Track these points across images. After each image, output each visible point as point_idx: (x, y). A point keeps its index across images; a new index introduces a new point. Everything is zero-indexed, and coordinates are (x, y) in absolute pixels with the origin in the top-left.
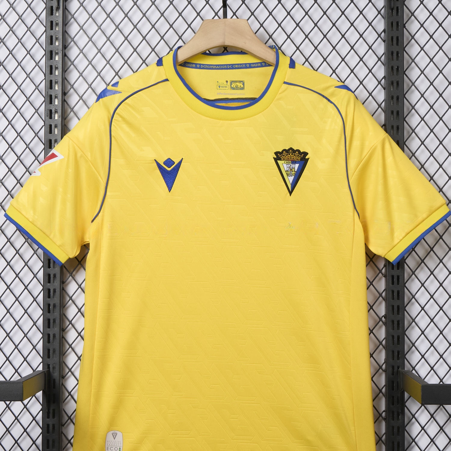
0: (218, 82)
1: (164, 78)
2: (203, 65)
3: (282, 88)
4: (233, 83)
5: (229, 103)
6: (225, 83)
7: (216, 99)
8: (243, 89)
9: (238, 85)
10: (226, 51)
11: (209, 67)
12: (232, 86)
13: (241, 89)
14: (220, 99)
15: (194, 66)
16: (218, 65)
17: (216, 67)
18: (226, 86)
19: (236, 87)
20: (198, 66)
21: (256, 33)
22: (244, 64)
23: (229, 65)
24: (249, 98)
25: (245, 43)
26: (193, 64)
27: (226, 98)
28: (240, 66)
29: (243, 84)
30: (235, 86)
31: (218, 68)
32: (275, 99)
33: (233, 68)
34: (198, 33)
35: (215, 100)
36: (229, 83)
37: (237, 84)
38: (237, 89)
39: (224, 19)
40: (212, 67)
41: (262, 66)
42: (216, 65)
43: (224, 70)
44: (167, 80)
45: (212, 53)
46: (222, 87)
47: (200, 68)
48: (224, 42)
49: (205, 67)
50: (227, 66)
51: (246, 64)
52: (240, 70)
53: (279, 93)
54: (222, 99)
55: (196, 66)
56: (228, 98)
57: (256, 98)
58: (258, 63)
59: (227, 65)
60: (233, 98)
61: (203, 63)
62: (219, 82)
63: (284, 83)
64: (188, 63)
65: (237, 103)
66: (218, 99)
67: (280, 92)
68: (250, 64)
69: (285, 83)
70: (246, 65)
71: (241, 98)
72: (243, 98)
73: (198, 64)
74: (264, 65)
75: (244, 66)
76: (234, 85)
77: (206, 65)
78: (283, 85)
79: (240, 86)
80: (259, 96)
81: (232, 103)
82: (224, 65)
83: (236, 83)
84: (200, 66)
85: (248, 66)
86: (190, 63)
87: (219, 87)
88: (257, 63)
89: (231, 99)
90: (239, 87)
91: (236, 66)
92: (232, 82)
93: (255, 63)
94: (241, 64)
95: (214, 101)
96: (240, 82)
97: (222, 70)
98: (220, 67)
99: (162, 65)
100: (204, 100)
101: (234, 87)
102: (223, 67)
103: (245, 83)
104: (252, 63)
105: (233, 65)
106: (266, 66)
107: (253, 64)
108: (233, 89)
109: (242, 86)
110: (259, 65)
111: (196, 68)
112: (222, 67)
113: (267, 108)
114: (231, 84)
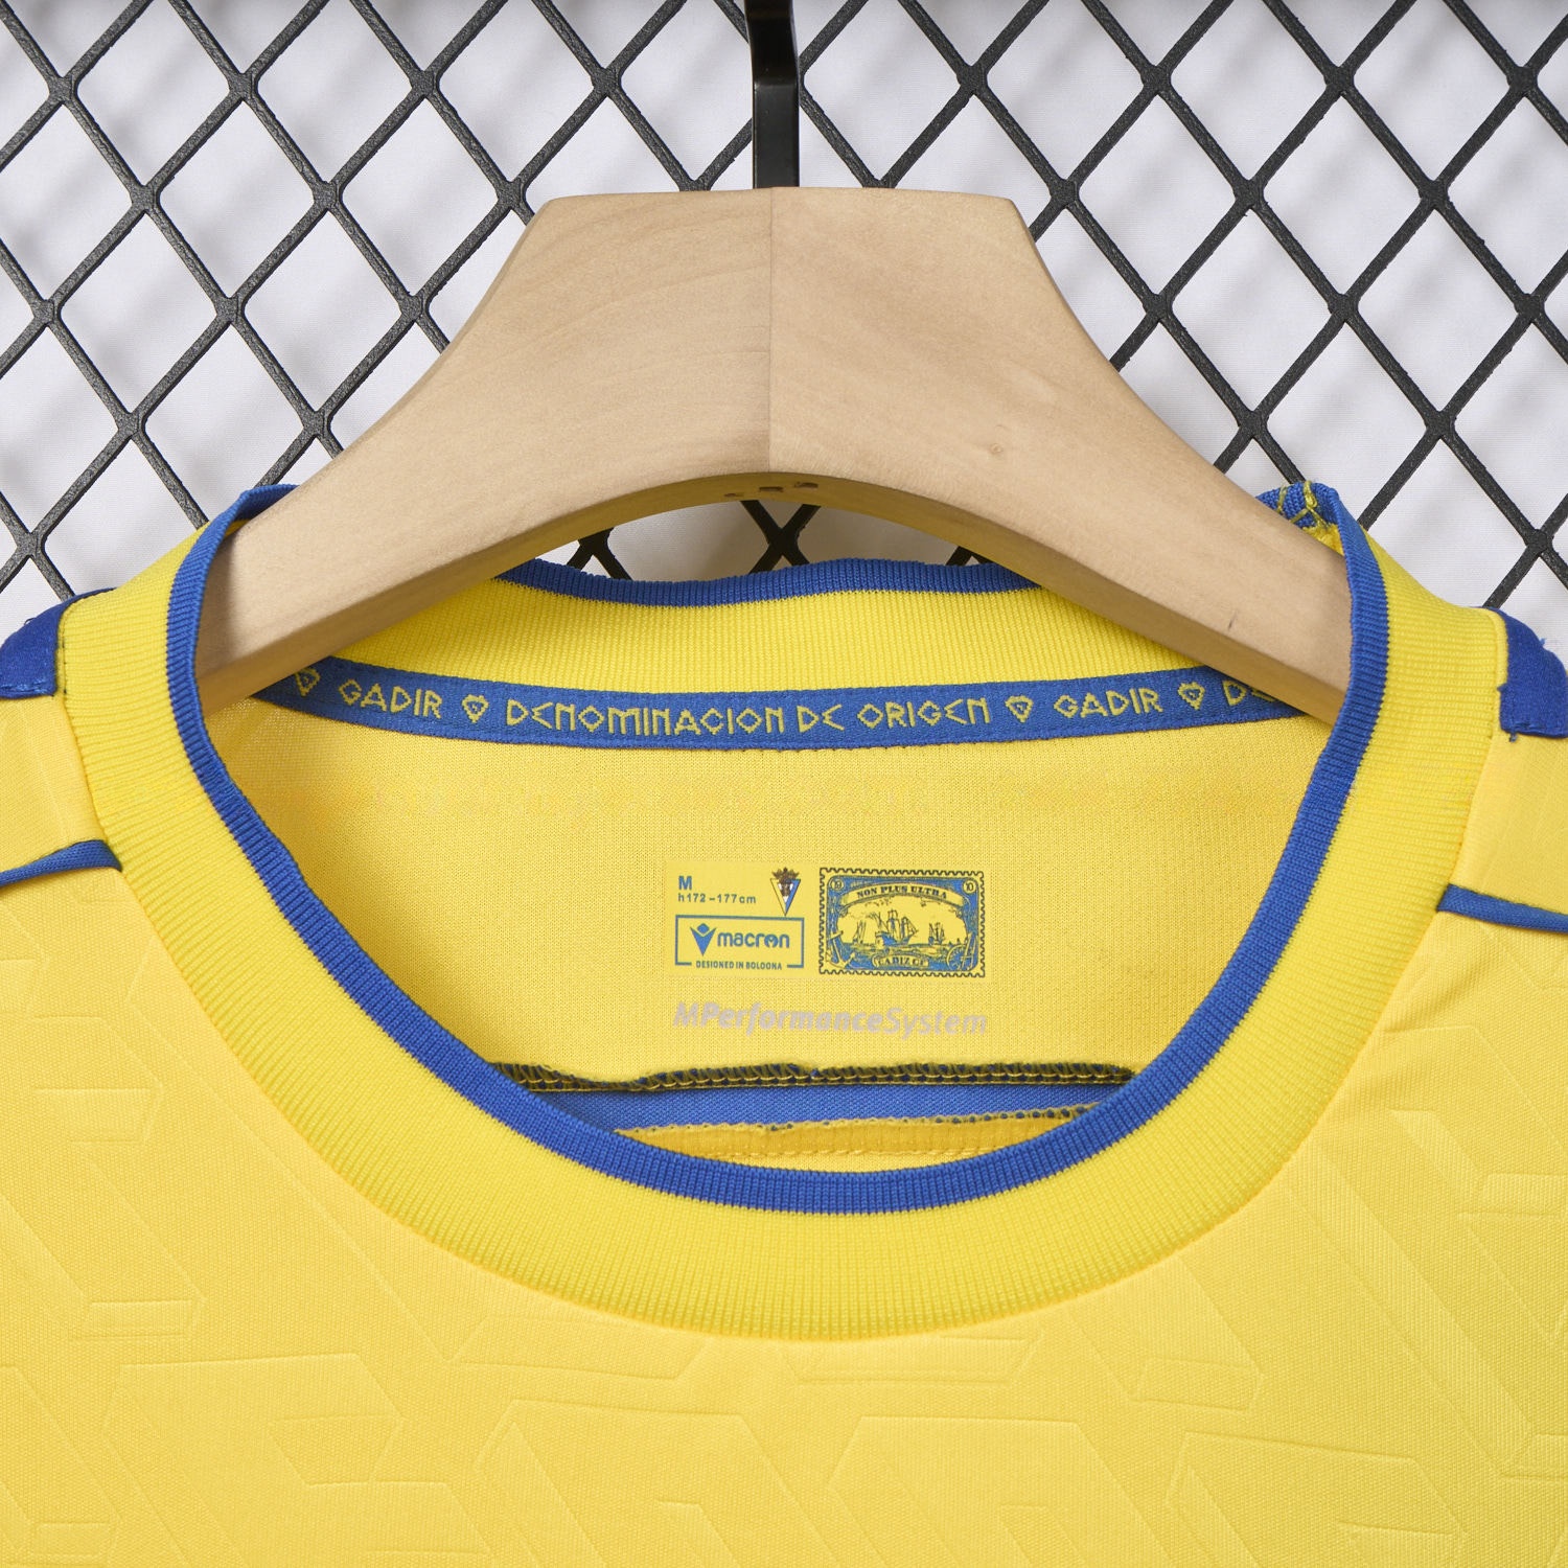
0: (685, 882)
1: (70, 832)
2: (531, 694)
3: (1420, 953)
4: (853, 896)
5: (810, 1125)
6: (770, 899)
7: (663, 1077)
8: (962, 960)
9: (905, 921)
10: (783, 563)
11: (591, 718)
12: (847, 927)
13: (939, 966)
14: (707, 1074)
15: (430, 703)
16: (698, 702)
17: (674, 720)
18: (777, 929)
19: (886, 938)
20: (475, 708)
21: (1120, 359)
22: (975, 690)
23: (818, 699)
24: (1028, 1068)
25: (995, 451)
26: (416, 681)
27: (777, 1068)
28: (929, 713)
29: (971, 912)
30: (872, 927)
31: (694, 727)
32: (1340, 1095)
33: (853, 736)
34: (464, 342)
35: (644, 1081)
36: (808, 900)
37: (905, 906)
38: (897, 968)
39: (765, 193)
40: (631, 720)
41: (1175, 717)
42: (675, 702)
43: (752, 755)
44: (96, 855)
45: (636, 575)
46: (737, 940)
47: (493, 731)
48: (762, 440)
49: (549, 715)
50: (791, 716)
51: (996, 692)
52: (931, 752)
53: (1389, 1016)
54: (722, 1073)
55: (452, 706)
56: (796, 1069)
57: (1126, 1075)
58: (1137, 680)
59: (787, 699)
60: (851, 1070)
61: (531, 682)
62: (697, 887)
63: (1440, 908)
64: (368, 674)
65: (893, 1122)
66: (679, 1075)
67: (1397, 1006)
68: (1044, 692)
69: (1456, 901)
70: (996, 705)
71: (944, 1069)
72: (962, 1068)
73: (477, 686)
74: (1196, 704)
75: (978, 710)
76: (860, 921)
77: (565, 695)
78: (1430, 933)
79: (936, 936)
80: (1153, 1055)
81: (834, 1123)
82: (762, 700)
83: (887, 895)
84: (497, 709)
85: (1021, 708)
86: (389, 677)
87: (703, 943)
88: (1123, 683)
89: (834, 1072)
90: (922, 937)
91: (895, 713)
92: (842, 887)
93: (1098, 685)
94: (943, 694)
95: (644, 1093)
96: (932, 883)
97: (735, 754)
98: (714, 721)
99: (52, 688)
100: (509, 1084)
101: (869, 937)
102: (749, 720)
103: (989, 902)
104: (1067, 686)
105: (852, 698)
106: (1216, 714)
107: (1079, 687)
108: (853, 959)
109: (955, 931)
110: (1147, 700)
111: (452, 726)
112: (733, 721)
113: (1250, 1194)
114: (833, 910)
